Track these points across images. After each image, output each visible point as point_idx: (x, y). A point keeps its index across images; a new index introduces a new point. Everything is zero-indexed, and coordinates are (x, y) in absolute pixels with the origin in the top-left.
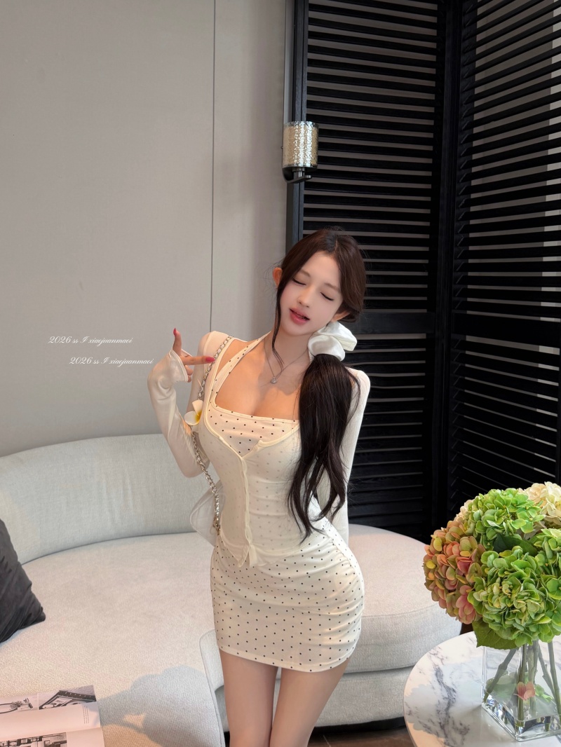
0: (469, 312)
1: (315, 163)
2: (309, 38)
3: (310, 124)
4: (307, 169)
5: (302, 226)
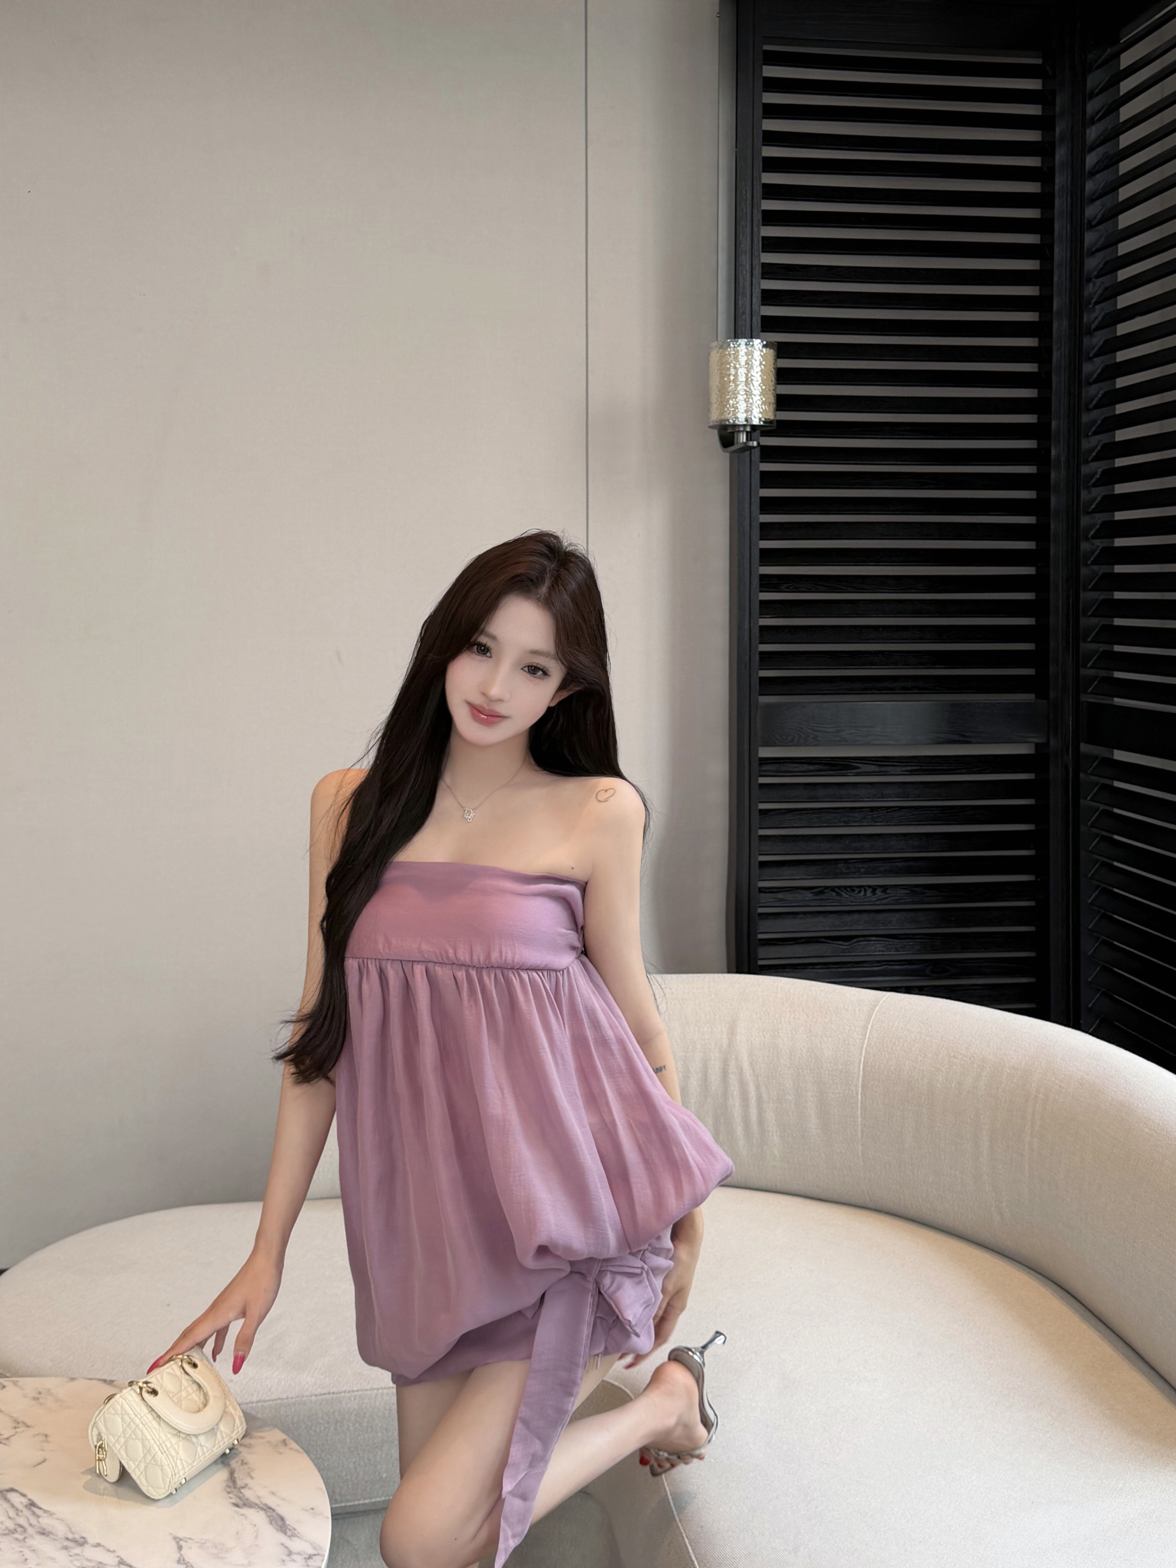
0: (1118, 701)
1: (770, 414)
2: (764, 170)
3: (757, 342)
4: (754, 428)
5: (756, 533)
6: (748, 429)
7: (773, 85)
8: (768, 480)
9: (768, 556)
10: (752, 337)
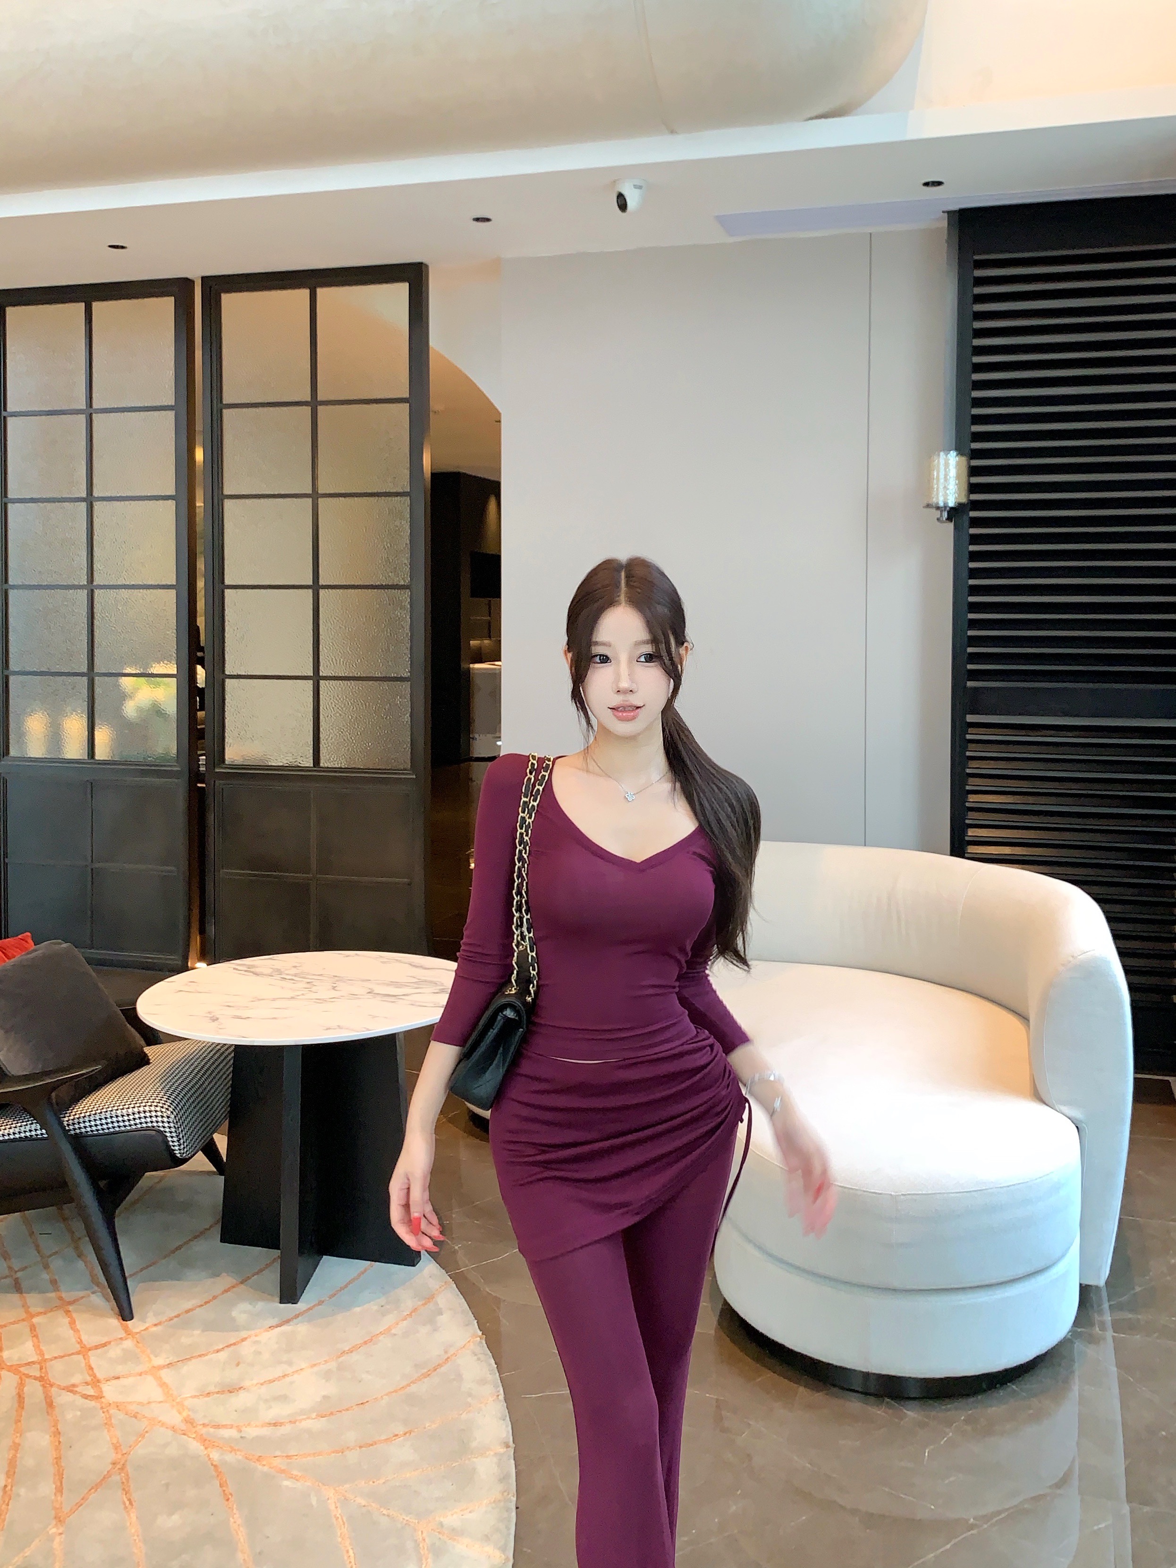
1: (964, 498)
2: (974, 337)
3: (953, 453)
4: (952, 508)
5: (966, 574)
6: (948, 509)
7: (980, 281)
8: (975, 539)
9: (975, 590)
10: (947, 450)
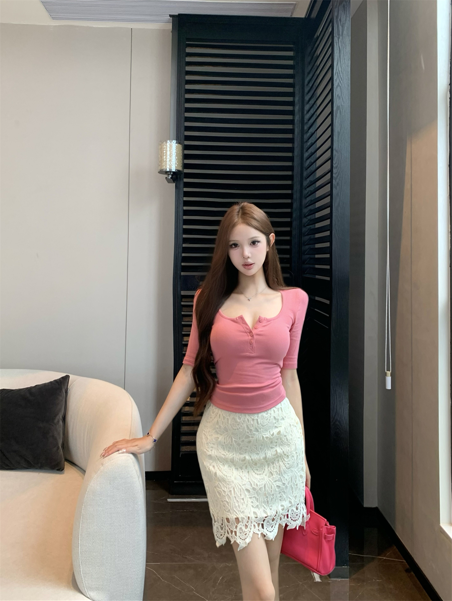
0: (318, 277)
1: (180, 168)
2: (186, 84)
3: (175, 141)
5: (181, 213)
6: (172, 173)
7: (189, 55)
8: (186, 194)
9: (186, 222)
